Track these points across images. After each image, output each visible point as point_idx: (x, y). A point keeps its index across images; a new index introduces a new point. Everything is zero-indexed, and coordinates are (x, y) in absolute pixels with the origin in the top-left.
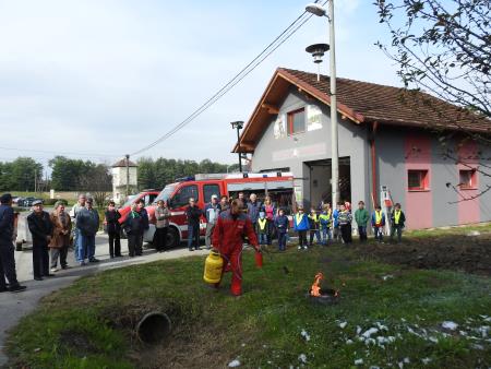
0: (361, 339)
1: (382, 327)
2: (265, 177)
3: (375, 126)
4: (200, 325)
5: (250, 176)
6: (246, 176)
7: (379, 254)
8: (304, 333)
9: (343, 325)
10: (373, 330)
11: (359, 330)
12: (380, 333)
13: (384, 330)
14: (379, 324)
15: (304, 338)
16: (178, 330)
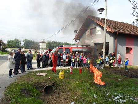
0: (114, 100)
1: (121, 96)
2: (83, 47)
3: (117, 34)
4: (62, 90)
5: (79, 46)
6: (77, 47)
7: (117, 72)
8: (95, 96)
9: (107, 94)
10: (118, 97)
11: (113, 96)
12: (120, 98)
13: (121, 97)
14: (120, 95)
15: (95, 97)
16: (56, 91)
